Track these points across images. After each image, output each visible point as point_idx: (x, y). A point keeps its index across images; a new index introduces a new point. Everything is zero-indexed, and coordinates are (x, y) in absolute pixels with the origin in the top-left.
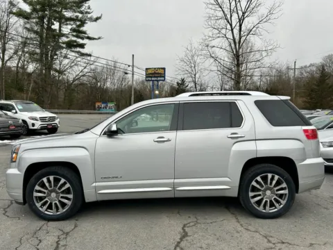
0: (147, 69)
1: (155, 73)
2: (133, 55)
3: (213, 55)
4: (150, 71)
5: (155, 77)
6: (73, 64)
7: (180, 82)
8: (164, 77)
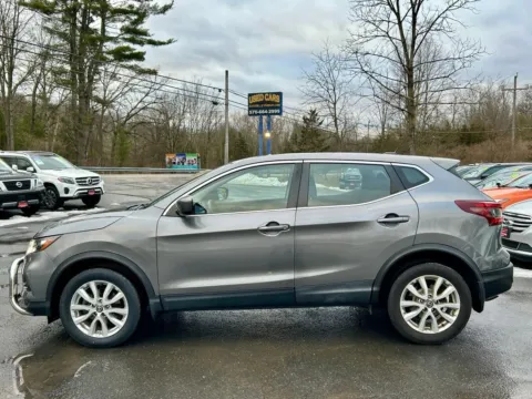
0: (250, 95)
1: (264, 102)
2: (227, 72)
3: (366, 69)
4: (255, 99)
5: (264, 108)
6: (126, 89)
7: (309, 117)
8: (280, 108)
